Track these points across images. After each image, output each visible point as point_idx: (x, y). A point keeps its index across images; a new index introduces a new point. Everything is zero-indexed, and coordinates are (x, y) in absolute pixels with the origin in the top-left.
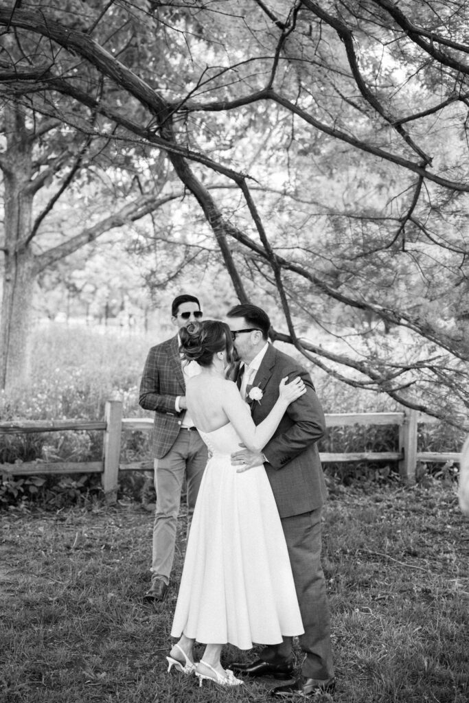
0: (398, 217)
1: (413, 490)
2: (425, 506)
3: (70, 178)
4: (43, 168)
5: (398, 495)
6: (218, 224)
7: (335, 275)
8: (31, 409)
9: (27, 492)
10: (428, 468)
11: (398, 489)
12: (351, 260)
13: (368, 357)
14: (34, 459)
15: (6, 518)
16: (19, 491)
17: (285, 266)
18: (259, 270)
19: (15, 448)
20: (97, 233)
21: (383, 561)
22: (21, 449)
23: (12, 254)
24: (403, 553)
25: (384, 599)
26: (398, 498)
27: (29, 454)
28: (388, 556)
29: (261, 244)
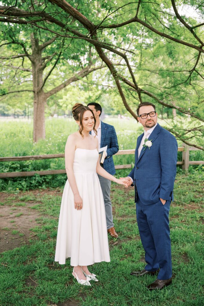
0: (189, 70)
1: (188, 175)
2: (193, 181)
3: (56, 63)
4: (46, 60)
5: (183, 177)
6: (116, 75)
7: (162, 95)
8: (46, 149)
9: (45, 181)
10: (193, 167)
11: (182, 175)
12: (169, 89)
13: (173, 127)
14: (47, 168)
15: (38, 191)
16: (42, 181)
17: (142, 92)
18: (131, 94)
19: (40, 165)
20: (67, 84)
21: (182, 204)
22: (43, 165)
23: (36, 92)
24: (189, 201)
25: (186, 221)
26: (183, 179)
27: (46, 167)
28: (184, 203)
29: (133, 83)
